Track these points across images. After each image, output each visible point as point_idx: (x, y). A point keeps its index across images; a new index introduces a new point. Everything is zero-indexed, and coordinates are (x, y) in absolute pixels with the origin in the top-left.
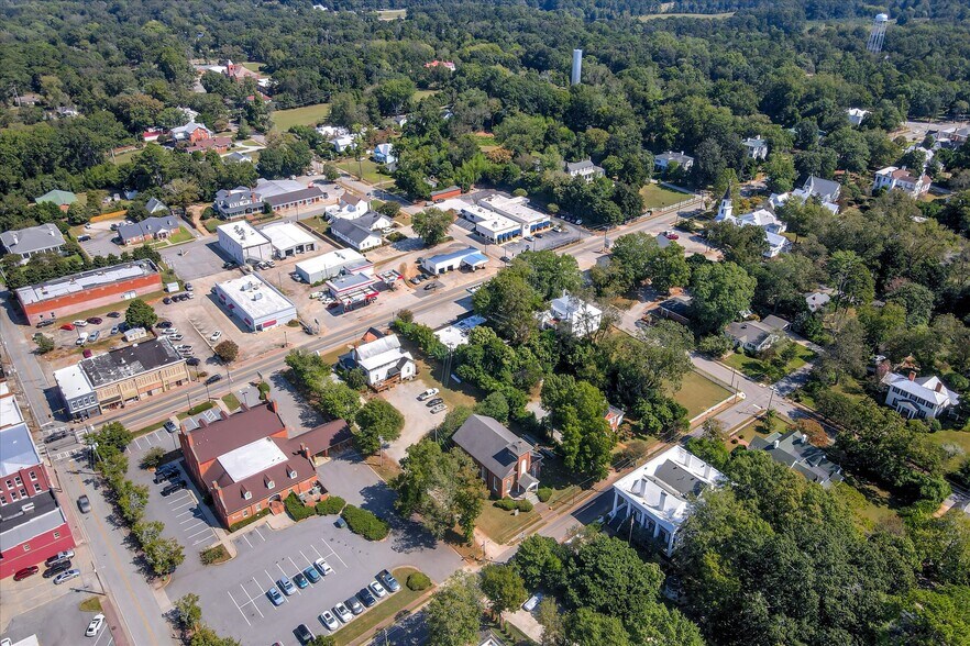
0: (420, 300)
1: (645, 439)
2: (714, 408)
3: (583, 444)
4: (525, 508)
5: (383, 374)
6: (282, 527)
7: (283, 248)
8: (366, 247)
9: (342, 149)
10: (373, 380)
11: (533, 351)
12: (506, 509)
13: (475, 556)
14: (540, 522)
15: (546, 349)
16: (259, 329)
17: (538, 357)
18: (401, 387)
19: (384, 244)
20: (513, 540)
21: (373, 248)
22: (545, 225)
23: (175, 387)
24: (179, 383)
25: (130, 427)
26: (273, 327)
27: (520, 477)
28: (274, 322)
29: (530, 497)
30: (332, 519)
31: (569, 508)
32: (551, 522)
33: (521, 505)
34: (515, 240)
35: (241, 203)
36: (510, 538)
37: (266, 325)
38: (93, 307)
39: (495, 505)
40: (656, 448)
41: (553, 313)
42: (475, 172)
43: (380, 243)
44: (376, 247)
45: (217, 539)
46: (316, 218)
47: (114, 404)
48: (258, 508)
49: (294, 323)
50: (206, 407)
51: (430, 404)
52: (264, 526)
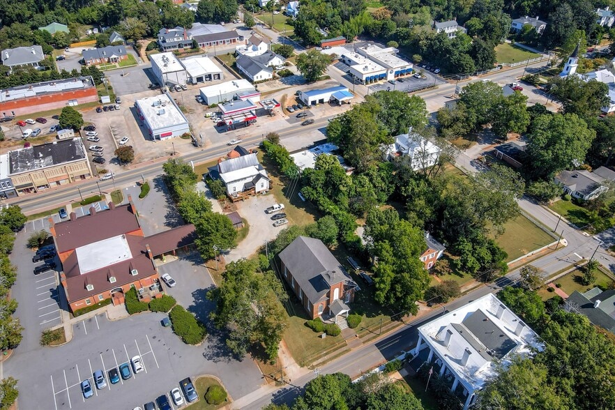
0: (291, 125)
1: (461, 276)
2: (535, 252)
3: (395, 282)
4: (332, 332)
5: (240, 187)
6: (117, 319)
7: (195, 74)
8: (259, 79)
9: (264, 5)
10: (230, 191)
11: (371, 180)
12: (315, 330)
13: (275, 376)
14: (344, 348)
15: (383, 179)
16: (158, 138)
17: (375, 186)
18: (254, 200)
19: (274, 78)
20: (315, 363)
21: (265, 80)
22: (408, 71)
23: (80, 179)
24: (83, 177)
26: (170, 137)
27: (332, 303)
28: (170, 134)
29: (340, 322)
30: (161, 316)
31: (374, 338)
32: (354, 350)
33: (330, 330)
34: (380, 82)
35: (176, 40)
36: (311, 361)
37: (164, 135)
38: (44, 110)
39: (306, 324)
40: (471, 286)
41: (398, 146)
42: (359, 26)
43: (271, 77)
44: (268, 80)
45: (61, 321)
46: (228, 54)
47: (28, 189)
48: (100, 298)
49: (187, 136)
50: (98, 199)
51: (275, 217)
52: (103, 315)
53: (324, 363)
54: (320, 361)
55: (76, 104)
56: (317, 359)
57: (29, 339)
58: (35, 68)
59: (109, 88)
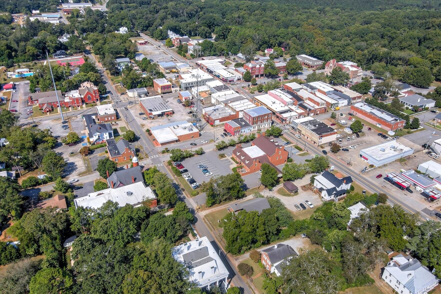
5: (319, 186)
6: (230, 167)
13: (201, 208)
14: (213, 229)
16: (361, 156)
18: (317, 196)
20: (206, 220)
23: (313, 143)
24: (315, 142)
25: (285, 136)
28: (367, 159)
31: (218, 241)
32: (212, 233)
37: (364, 158)
38: (367, 120)
45: (229, 156)
47: (300, 132)
49: (372, 166)
50: (300, 150)
51: (301, 205)
52: (232, 164)
53: (206, 222)
54: (207, 221)
55: (380, 126)
57: (222, 152)
58: (410, 108)
59: (409, 133)
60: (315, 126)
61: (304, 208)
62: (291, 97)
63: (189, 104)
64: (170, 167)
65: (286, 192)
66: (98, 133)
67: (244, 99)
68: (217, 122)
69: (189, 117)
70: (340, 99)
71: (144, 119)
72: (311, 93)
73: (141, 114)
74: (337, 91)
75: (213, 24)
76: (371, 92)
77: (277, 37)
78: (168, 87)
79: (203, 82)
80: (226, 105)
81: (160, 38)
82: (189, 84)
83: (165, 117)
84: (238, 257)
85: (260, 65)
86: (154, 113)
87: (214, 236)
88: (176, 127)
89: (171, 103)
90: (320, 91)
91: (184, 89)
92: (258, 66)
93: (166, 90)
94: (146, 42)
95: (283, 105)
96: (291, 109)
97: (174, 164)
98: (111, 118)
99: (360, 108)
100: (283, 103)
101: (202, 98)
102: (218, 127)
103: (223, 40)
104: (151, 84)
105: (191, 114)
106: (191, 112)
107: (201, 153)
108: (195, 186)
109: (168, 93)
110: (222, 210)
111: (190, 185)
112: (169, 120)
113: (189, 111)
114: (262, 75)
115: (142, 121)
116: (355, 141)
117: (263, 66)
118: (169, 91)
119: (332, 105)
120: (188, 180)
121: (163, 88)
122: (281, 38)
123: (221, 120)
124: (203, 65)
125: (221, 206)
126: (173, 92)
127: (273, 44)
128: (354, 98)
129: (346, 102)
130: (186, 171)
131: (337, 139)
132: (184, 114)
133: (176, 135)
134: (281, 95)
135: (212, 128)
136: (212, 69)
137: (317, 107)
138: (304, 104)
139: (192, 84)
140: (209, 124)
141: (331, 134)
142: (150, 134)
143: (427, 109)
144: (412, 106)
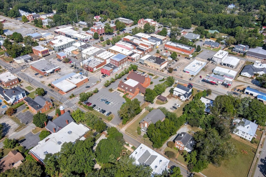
5: (177, 94)
6: (120, 96)
8: (244, 75)
10: (174, 93)
13: (120, 127)
14: (136, 138)
18: (178, 100)
20: (127, 133)
21: (246, 77)
24: (157, 69)
25: (139, 69)
27: (145, 127)
28: (189, 73)
29: (143, 134)
35: (239, 49)
39: (138, 127)
43: (250, 77)
44: (247, 77)
45: (115, 89)
46: (252, 62)
47: (146, 65)
48: (123, 90)
49: (192, 76)
50: (152, 75)
51: (174, 107)
52: (120, 93)
53: (129, 135)
54: (129, 134)
55: (183, 53)
56: (129, 133)
57: (109, 88)
58: (190, 40)
59: (198, 54)
60: (154, 59)
61: (176, 108)
62: (131, 45)
63: (67, 61)
64: (82, 106)
65: (161, 102)
66: (14, 96)
67: (104, 51)
68: (95, 69)
69: (73, 70)
70: (156, 41)
71: (41, 77)
72: (140, 40)
73: (36, 74)
74: (153, 37)
75: (50, 2)
76: (168, 35)
77: (98, 8)
78: (47, 51)
79: (70, 44)
80: (95, 57)
81: (15, 16)
82: (60, 47)
83: (55, 73)
84: (160, 149)
85: (102, 28)
86: (48, 72)
87: (139, 141)
88: (70, 78)
89: (54, 62)
90: (143, 38)
91: (57, 51)
92: (100, 29)
93: (46, 54)
94: (4, 20)
95: (129, 51)
96: (134, 52)
97: (83, 103)
98: (15, 82)
99: (170, 45)
100: (128, 49)
101: (75, 55)
102: (96, 72)
103: (63, 13)
104: (31, 51)
105: (74, 67)
106: (72, 66)
107: (96, 91)
108: (108, 114)
109: (47, 55)
110: (133, 124)
111: (103, 114)
112: (60, 74)
113: (71, 65)
114: (103, 34)
115: (40, 79)
116: (176, 64)
117: (103, 28)
118: (47, 54)
119: (154, 45)
120: (100, 111)
121: (43, 52)
122: (101, 8)
123: (97, 67)
124: (61, 32)
125: (131, 122)
126: (51, 54)
127: (97, 12)
128: (164, 40)
129: (159, 42)
130: (95, 106)
131: (168, 64)
132: (68, 68)
133: (74, 83)
134: (125, 44)
135: (93, 73)
136: (69, 34)
137: (147, 48)
138: (139, 48)
139: (62, 46)
140: (89, 72)
141: (165, 63)
142: (53, 87)
143: (197, 40)
144: (191, 39)
